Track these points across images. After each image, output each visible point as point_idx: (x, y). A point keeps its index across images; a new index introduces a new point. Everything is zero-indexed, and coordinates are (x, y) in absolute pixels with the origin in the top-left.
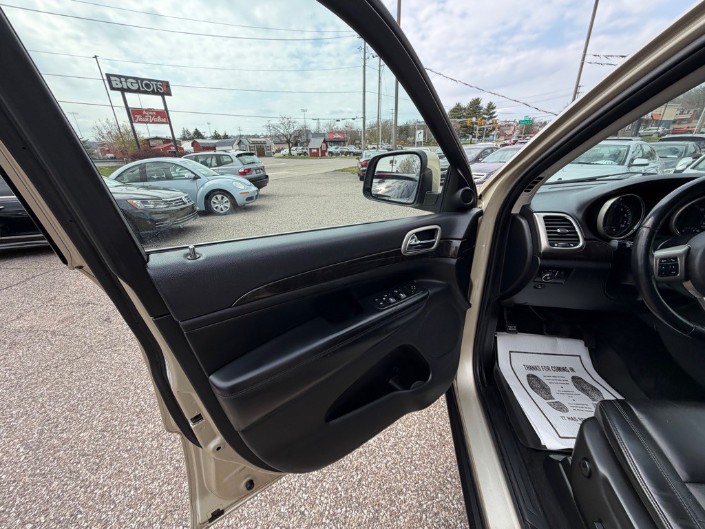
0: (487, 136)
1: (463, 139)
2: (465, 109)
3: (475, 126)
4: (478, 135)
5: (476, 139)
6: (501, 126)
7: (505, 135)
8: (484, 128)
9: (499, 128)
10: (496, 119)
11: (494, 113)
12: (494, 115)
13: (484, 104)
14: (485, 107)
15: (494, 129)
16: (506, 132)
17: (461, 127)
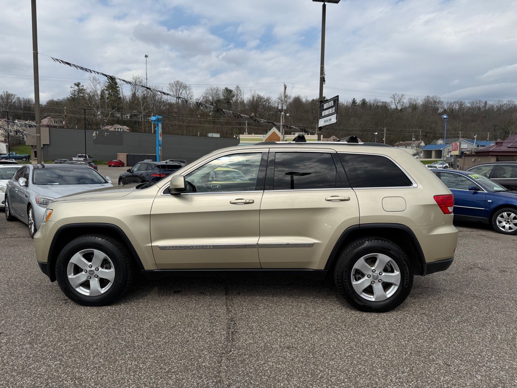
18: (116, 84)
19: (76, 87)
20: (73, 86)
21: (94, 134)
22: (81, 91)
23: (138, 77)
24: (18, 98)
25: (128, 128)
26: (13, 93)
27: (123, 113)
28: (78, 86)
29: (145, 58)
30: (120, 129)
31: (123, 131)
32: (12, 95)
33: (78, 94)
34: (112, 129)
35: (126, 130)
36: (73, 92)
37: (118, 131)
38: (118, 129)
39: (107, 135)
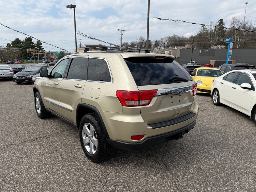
0: (41, 59)
1: (26, 60)
2: (22, 42)
3: (31, 53)
4: (34, 58)
5: (34, 60)
6: (47, 54)
7: (51, 59)
8: (38, 55)
9: (46, 55)
10: (43, 50)
11: (42, 47)
12: (42, 48)
13: (34, 41)
14: (35, 42)
15: (43, 55)
16: (51, 57)
17: (22, 53)
18: (223, 23)
19: (203, 28)
20: (201, 28)
21: (200, 51)
22: (204, 30)
23: (235, 17)
24: (178, 37)
25: (224, 47)
26: (177, 35)
27: (224, 38)
28: (203, 27)
29: (246, 5)
30: (220, 47)
31: (222, 48)
32: (176, 35)
33: (203, 31)
34: (216, 48)
35: (223, 48)
36: (201, 31)
37: (219, 49)
38: (219, 47)
39: (206, 51)
